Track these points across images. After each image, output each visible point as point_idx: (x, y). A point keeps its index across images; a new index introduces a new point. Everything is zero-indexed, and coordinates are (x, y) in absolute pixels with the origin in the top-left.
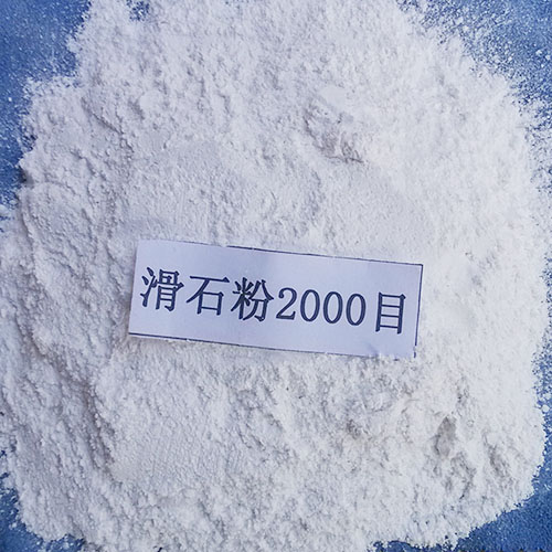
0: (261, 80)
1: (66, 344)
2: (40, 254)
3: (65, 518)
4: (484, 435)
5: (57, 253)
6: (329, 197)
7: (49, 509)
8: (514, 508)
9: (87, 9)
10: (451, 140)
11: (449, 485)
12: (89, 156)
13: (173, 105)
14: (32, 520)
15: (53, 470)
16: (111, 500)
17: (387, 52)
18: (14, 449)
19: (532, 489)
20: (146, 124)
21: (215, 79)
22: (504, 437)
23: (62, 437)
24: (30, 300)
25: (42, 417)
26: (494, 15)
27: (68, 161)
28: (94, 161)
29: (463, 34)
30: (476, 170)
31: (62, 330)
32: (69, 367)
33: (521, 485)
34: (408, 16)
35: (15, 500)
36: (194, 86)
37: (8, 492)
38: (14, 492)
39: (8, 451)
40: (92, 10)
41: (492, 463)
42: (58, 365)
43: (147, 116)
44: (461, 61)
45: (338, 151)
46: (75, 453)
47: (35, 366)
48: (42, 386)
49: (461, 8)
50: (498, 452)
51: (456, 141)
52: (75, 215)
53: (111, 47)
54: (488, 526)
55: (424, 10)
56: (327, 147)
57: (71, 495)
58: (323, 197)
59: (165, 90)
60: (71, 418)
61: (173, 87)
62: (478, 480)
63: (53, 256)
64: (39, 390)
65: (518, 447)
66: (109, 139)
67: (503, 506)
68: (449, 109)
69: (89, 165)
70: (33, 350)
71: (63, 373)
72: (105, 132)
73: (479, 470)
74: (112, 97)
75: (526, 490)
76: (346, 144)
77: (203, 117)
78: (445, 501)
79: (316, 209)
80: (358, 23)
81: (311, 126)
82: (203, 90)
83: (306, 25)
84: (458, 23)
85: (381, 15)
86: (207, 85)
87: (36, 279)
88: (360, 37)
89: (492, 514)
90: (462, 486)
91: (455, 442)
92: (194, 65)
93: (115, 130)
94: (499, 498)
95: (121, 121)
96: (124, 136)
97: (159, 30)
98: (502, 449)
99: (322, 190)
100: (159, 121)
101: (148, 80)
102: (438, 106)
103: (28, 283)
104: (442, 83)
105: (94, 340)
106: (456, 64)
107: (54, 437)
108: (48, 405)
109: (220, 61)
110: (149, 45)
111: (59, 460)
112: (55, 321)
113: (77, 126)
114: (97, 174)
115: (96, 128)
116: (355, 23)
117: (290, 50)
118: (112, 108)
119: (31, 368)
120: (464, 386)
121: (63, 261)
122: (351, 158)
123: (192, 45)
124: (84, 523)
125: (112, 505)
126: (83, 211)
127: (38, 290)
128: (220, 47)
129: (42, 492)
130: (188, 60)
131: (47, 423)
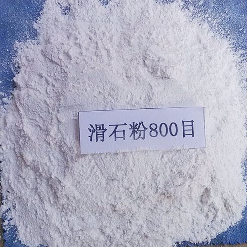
0: (123, 42)
1: (39, 160)
2: (25, 120)
3: (39, 238)
4: (222, 194)
5: (33, 120)
6: (156, 94)
7: (31, 234)
8: (234, 225)
9: (42, 10)
10: (206, 68)
11: (207, 216)
12: (46, 76)
13: (84, 54)
14: (24, 239)
15: (33, 216)
16: (61, 229)
17: (176, 29)
18: (14, 207)
19: (242, 217)
20: (72, 62)
21: (102, 42)
22: (230, 195)
23: (37, 202)
24: (21, 141)
25: (28, 193)
26: (221, 13)
27: (37, 78)
28: (49, 78)
29: (208, 22)
30: (217, 81)
31: (37, 154)
32: (41, 171)
33: (237, 215)
34: (185, 13)
35: (15, 230)
36: (93, 45)
37: (12, 227)
38: (15, 226)
39: (11, 208)
40: (44, 10)
41: (225, 206)
42: (36, 170)
43: (73, 59)
44: (208, 33)
45: (159, 74)
46: (44, 209)
47: (24, 170)
48: (28, 179)
49: (207, 10)
50: (228, 201)
51: (208, 69)
52: (41, 102)
53: (53, 27)
54: (223, 233)
55: (192, 11)
56: (154, 72)
57: (42, 227)
58: (153, 94)
59: (80, 46)
60: (42, 193)
61: (84, 45)
62: (219, 214)
63: (32, 121)
64: (26, 181)
65: (236, 199)
66: (55, 68)
67: (230, 224)
68: (204, 54)
69: (47, 80)
70: (23, 163)
71: (38, 174)
72: (53, 65)
73: (220, 209)
74: (56, 50)
75: (239, 217)
76: (162, 71)
77: (98, 59)
78: (205, 223)
79: (151, 99)
80: (164, 17)
81: (146, 63)
82: (97, 47)
83: (141, 18)
84: (206, 17)
85: (173, 13)
86: (99, 44)
87: (24, 132)
88: (165, 23)
89: (225, 228)
90: (213, 216)
91: (210, 198)
92: (92, 35)
93: (58, 64)
94: (228, 221)
95: (61, 60)
96: (62, 67)
97: (75, 19)
98: (229, 200)
99: (153, 91)
100: (78, 61)
101: (72, 42)
102: (199, 53)
103: (20, 133)
104: (200, 43)
105: (52, 158)
106: (206, 34)
107: (33, 202)
108: (31, 187)
109: (104, 34)
110: (71, 26)
111: (36, 212)
112: (34, 150)
113: (40, 63)
114: (51, 84)
115: (49, 64)
116: (162, 17)
117: (135, 29)
118: (56, 55)
119: (22, 171)
120: (214, 174)
121: (37, 123)
122: (165, 77)
123: (91, 27)
124: (48, 239)
125: (61, 231)
126: (45, 101)
127: (25, 136)
128: (103, 27)
129: (28, 226)
130: (89, 33)
131: (30, 196)
